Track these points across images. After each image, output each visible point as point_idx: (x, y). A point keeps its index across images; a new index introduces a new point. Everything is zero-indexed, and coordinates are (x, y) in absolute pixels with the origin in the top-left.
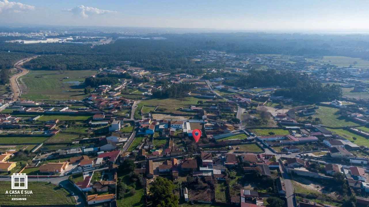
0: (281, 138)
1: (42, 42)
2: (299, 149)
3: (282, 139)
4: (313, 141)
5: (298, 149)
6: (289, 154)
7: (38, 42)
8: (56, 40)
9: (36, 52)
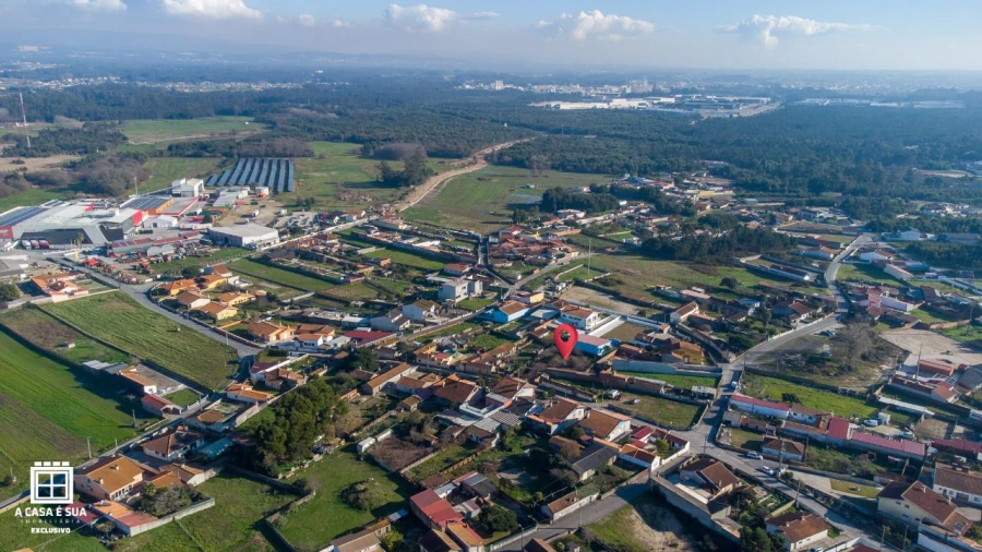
0: (806, 417)
1: (599, 105)
2: (800, 457)
3: (808, 420)
4: (892, 455)
5: (796, 456)
6: (750, 458)
7: (590, 106)
8: (635, 103)
9: (552, 128)
